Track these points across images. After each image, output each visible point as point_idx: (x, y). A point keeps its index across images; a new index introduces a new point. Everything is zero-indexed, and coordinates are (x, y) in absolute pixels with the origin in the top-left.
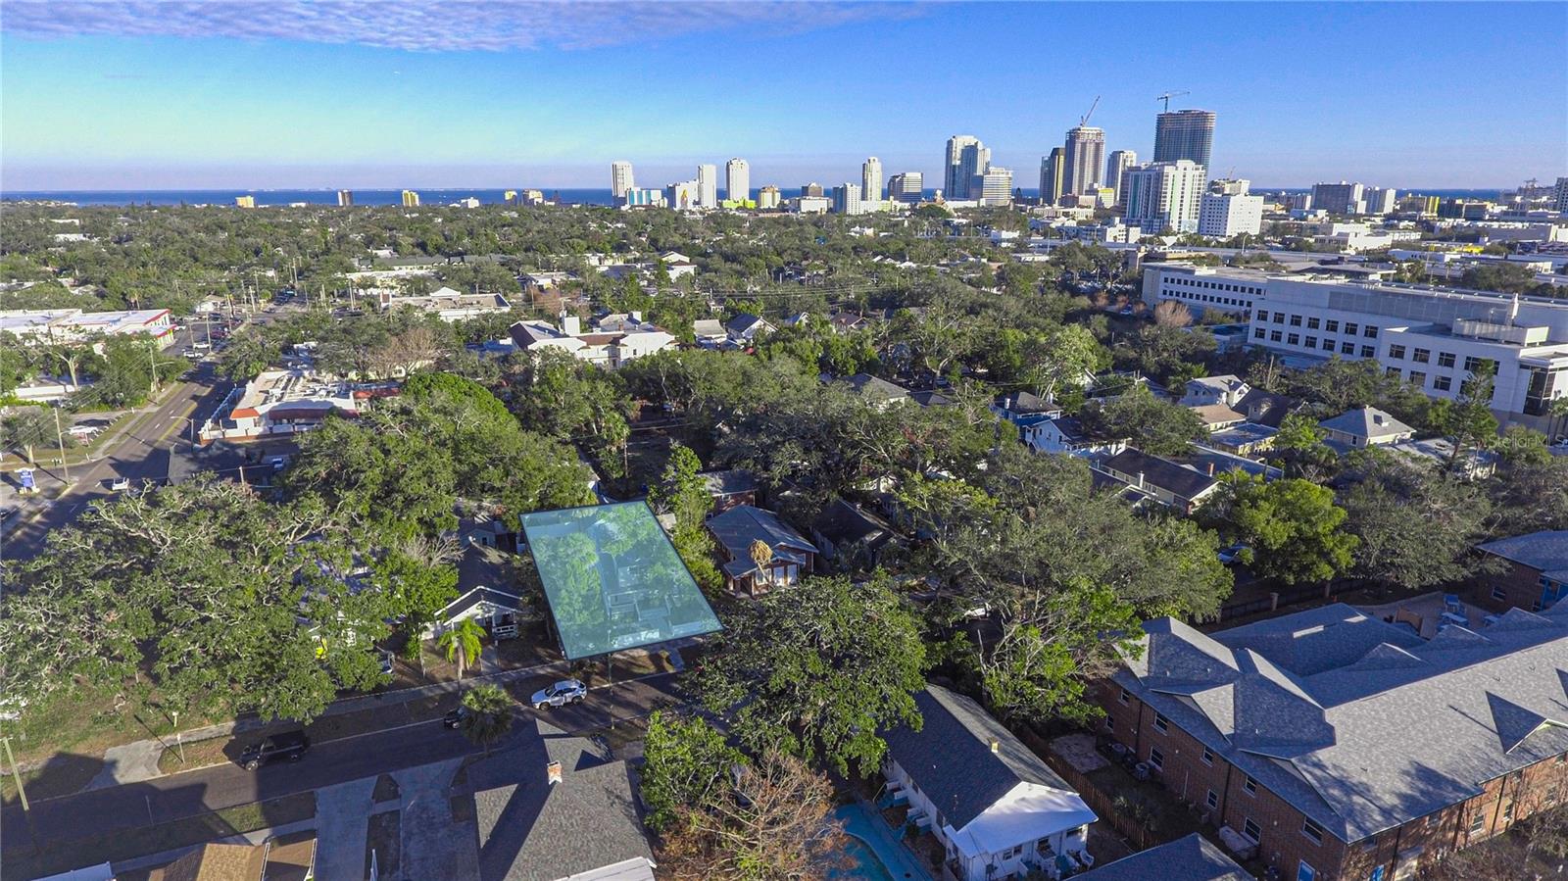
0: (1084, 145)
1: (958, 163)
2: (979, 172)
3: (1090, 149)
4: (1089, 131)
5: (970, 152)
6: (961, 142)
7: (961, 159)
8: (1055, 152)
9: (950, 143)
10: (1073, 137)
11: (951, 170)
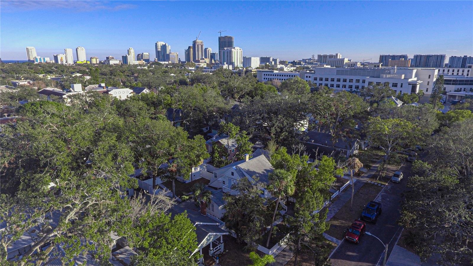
0: (198, 45)
1: (160, 50)
2: (168, 53)
3: (200, 46)
4: (199, 41)
5: (164, 47)
6: (160, 44)
7: (161, 49)
8: (189, 47)
9: (156, 44)
10: (195, 43)
11: (158, 53)
